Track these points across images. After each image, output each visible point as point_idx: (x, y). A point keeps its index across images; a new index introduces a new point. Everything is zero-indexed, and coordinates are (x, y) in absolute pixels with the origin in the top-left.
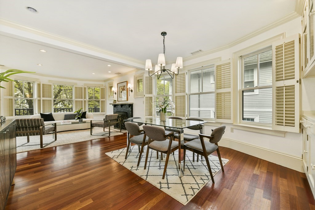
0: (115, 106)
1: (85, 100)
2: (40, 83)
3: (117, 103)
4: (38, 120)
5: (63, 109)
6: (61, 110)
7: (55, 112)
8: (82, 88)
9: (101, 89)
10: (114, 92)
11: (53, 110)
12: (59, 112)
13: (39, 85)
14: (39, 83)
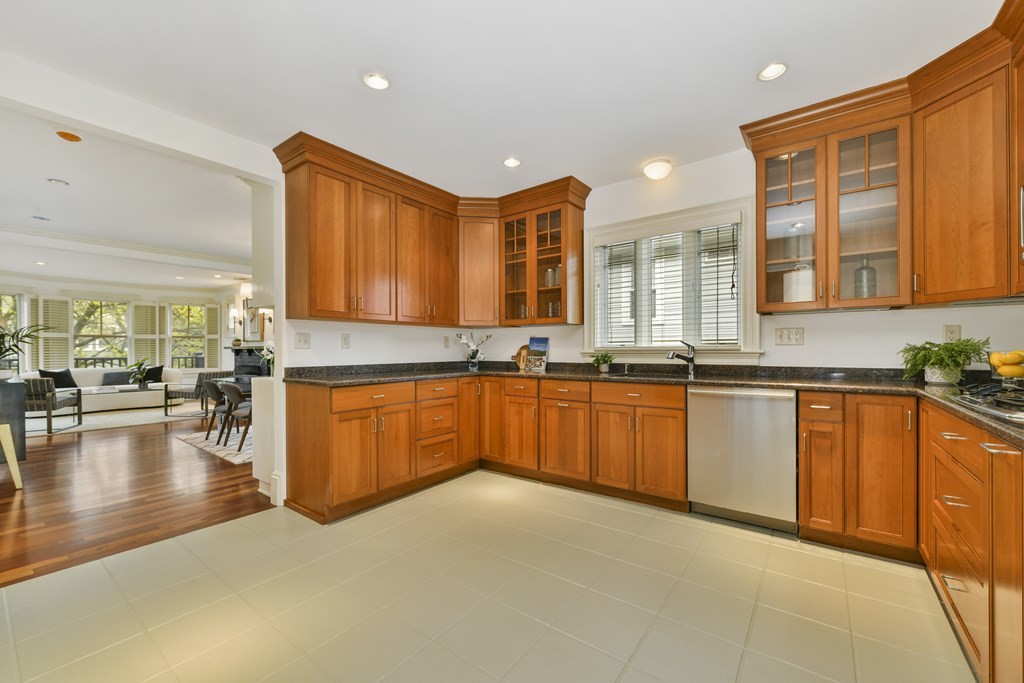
0: (237, 352)
1: (162, 336)
2: (38, 296)
3: (243, 345)
4: (35, 381)
5: (103, 361)
6: (95, 361)
7: (77, 366)
8: (153, 308)
9: (209, 309)
10: (237, 321)
11: (72, 363)
12: (91, 368)
13: (34, 303)
14: (34, 297)
